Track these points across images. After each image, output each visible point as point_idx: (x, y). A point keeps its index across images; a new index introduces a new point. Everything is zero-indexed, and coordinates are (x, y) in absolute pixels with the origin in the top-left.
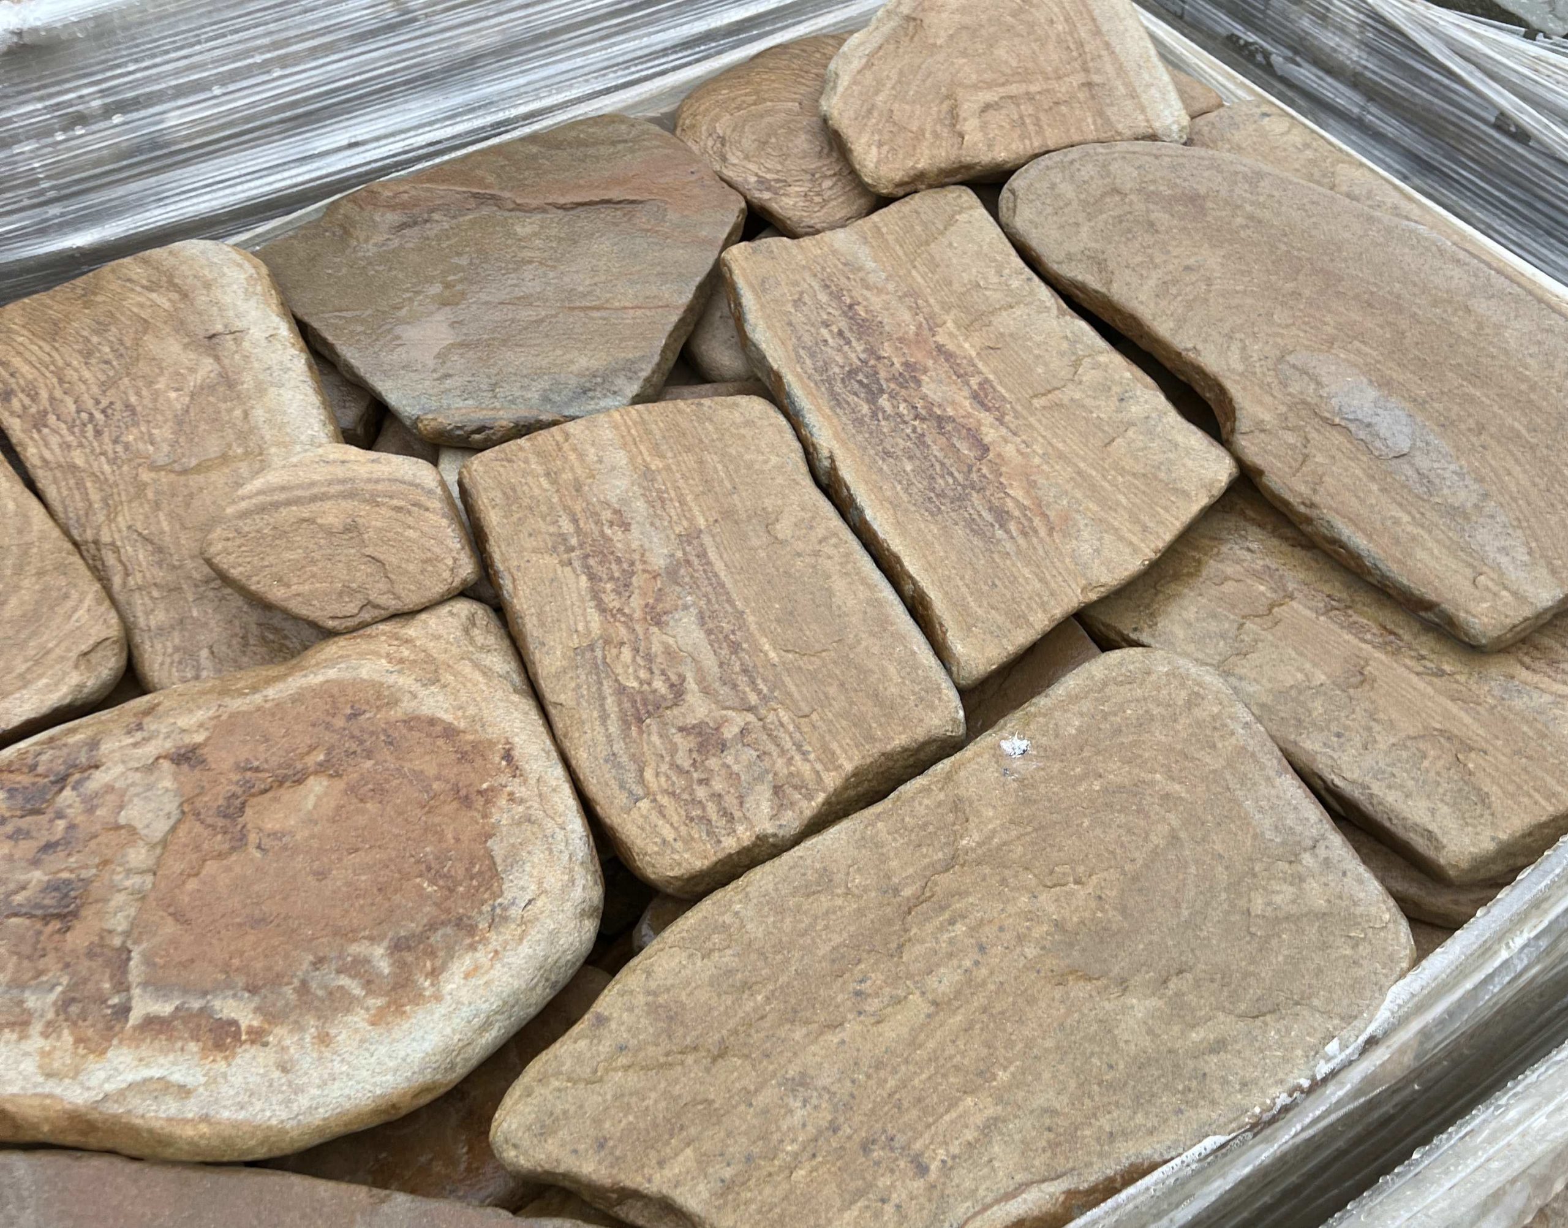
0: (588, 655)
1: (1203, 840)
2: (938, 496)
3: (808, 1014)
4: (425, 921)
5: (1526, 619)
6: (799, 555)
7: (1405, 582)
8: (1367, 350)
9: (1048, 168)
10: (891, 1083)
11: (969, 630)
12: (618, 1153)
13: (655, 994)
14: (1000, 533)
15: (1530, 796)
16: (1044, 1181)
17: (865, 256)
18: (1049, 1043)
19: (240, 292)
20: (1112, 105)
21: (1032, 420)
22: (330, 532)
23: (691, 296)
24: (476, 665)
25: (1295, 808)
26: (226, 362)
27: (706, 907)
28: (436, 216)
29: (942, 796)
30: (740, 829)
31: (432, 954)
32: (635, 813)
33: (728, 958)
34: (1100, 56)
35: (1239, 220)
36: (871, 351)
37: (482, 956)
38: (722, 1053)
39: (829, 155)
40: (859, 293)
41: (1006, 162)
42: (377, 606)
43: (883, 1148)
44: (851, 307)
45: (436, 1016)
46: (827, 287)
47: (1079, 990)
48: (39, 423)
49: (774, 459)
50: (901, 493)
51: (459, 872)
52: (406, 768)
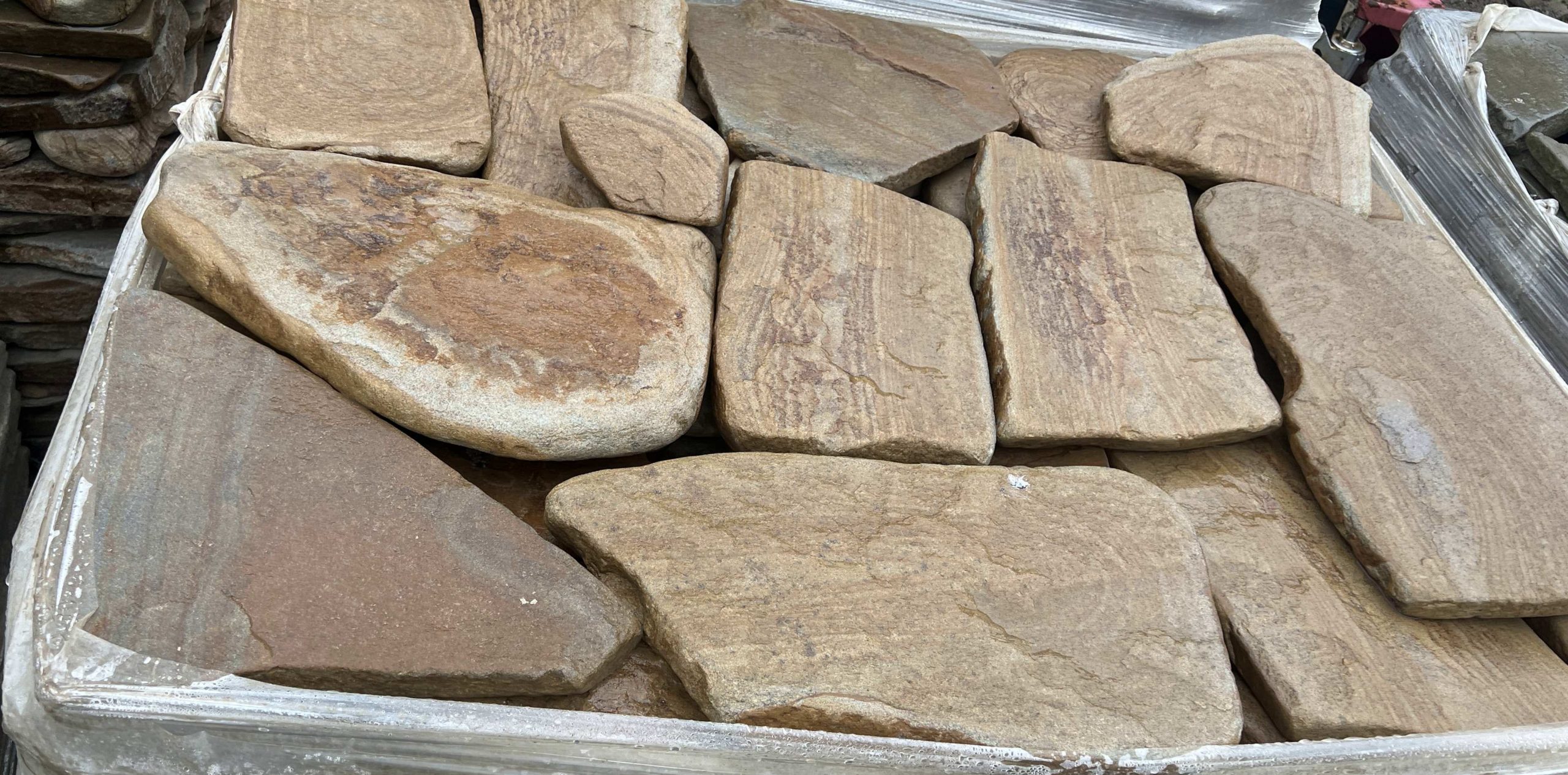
0: (762, 293)
1: (1121, 597)
2: (1052, 327)
3: (787, 538)
4: (579, 362)
5: (1449, 601)
6: (933, 312)
7: (1368, 537)
8: (1424, 390)
9: (1248, 189)
10: (818, 599)
11: (1027, 406)
12: (622, 538)
13: (695, 477)
14: (1083, 368)
15: (1386, 708)
16: (888, 704)
17: (1085, 179)
18: (939, 639)
19: (665, 13)
20: (1318, 175)
21: (1148, 323)
22: (643, 148)
24: (689, 264)
25: (1200, 616)
26: (634, 44)
27: (755, 457)
28: (809, 35)
29: (950, 481)
30: (802, 427)
31: (573, 380)
32: (740, 385)
33: (753, 486)
34: (1326, 144)
35: (1373, 276)
36: (1055, 231)
37: (602, 396)
38: (720, 526)
39: (1094, 121)
40: (1067, 196)
41: (1219, 174)
42: (647, 204)
43: (791, 628)
44: (1057, 201)
45: (556, 410)
46: (1047, 182)
47: (977, 623)
48: (505, 21)
49: (950, 256)
50: (1027, 314)
51: (615, 351)
52: (615, 288)
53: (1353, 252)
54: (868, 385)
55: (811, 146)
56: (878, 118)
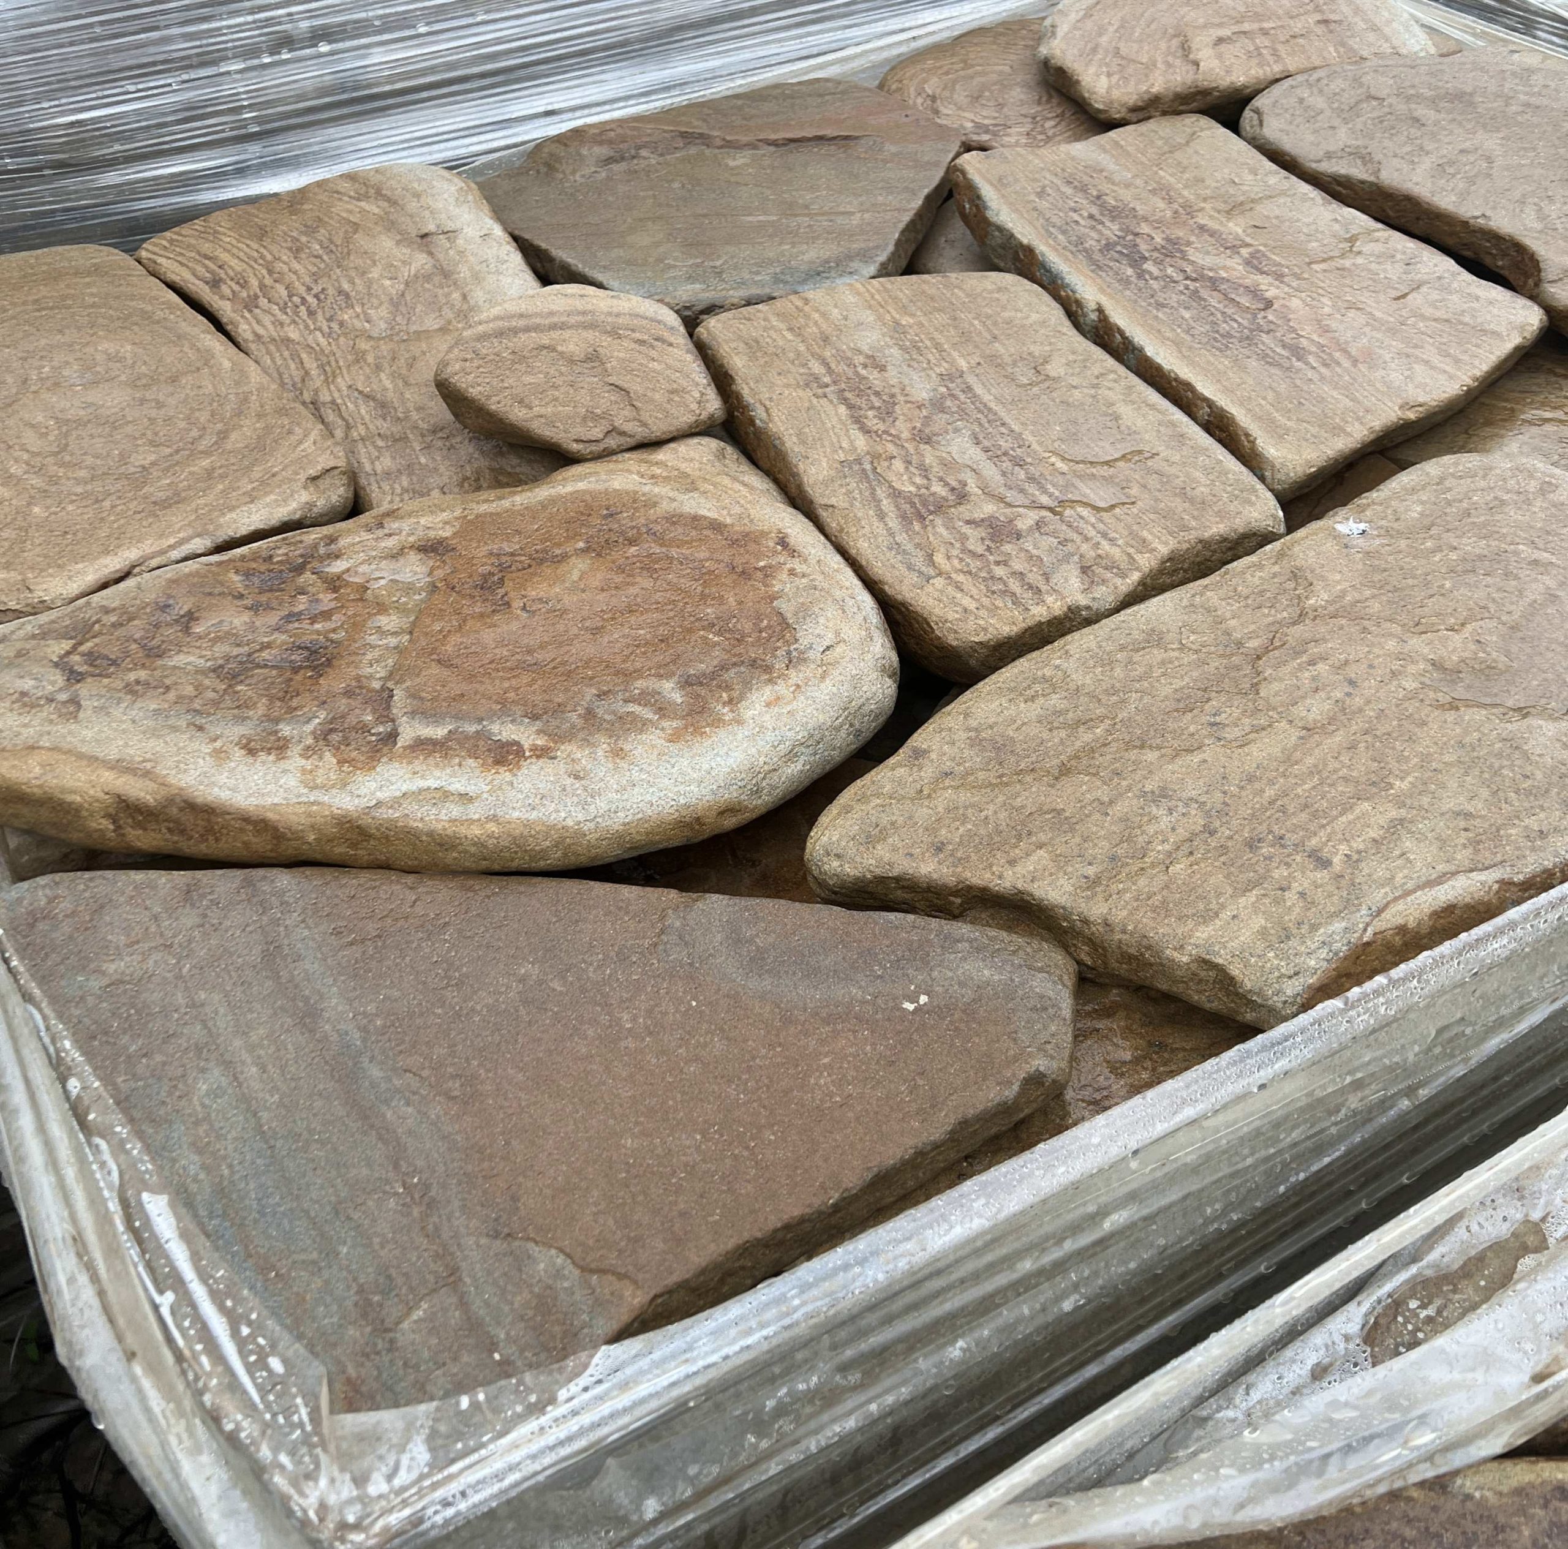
0: (856, 467)
2: (1222, 336)
3: (1158, 741)
4: (715, 662)
6: (1075, 387)
9: (1292, 87)
10: (1270, 793)
11: (1280, 437)
12: (959, 855)
13: (977, 730)
14: (1298, 364)
16: (1471, 871)
17: (1106, 161)
18: (1449, 759)
19: (452, 200)
20: (1352, 36)
21: (1317, 282)
22: (571, 361)
23: (920, 202)
24: (734, 480)
26: (441, 256)
27: (1023, 665)
28: (644, 153)
29: (1276, 568)
30: (1049, 600)
31: (728, 688)
32: (929, 589)
33: (1055, 701)
35: (1514, 108)
36: (1127, 231)
37: (782, 689)
38: (1065, 771)
39: (1048, 101)
40: (1106, 187)
41: (1247, 87)
42: (623, 434)
43: (1272, 846)
44: (1098, 197)
45: (740, 736)
46: (1069, 183)
47: (1472, 715)
48: (251, 304)
49: (1034, 317)
50: (1183, 335)
51: (748, 626)
52: (674, 552)
53: (1471, 94)
54: (1080, 509)
55: (758, 273)
56: (807, 207)
